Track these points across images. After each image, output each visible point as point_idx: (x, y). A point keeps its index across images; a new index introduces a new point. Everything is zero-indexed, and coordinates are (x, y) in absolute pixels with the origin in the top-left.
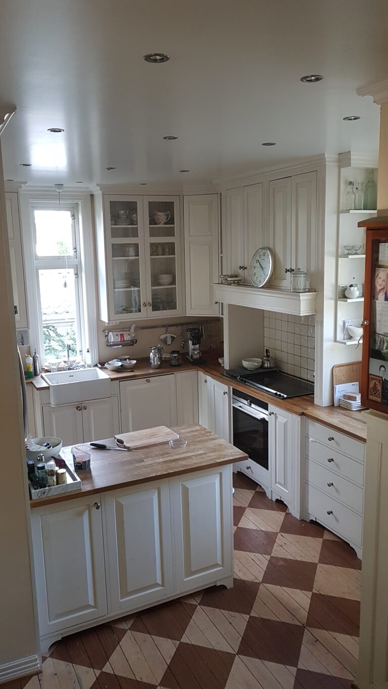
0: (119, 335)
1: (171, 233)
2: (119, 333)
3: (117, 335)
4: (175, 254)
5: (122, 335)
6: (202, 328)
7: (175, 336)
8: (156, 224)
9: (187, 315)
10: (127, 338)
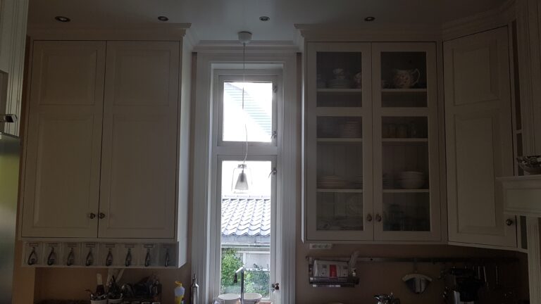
0: (328, 267)
1: (421, 101)
2: (328, 264)
3: (325, 267)
4: (426, 137)
5: (333, 268)
6: (482, 270)
7: (431, 280)
8: (394, 88)
9: (449, 243)
10: (341, 273)
